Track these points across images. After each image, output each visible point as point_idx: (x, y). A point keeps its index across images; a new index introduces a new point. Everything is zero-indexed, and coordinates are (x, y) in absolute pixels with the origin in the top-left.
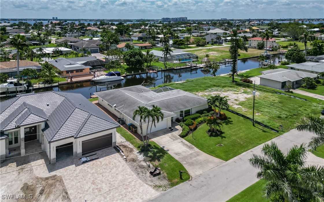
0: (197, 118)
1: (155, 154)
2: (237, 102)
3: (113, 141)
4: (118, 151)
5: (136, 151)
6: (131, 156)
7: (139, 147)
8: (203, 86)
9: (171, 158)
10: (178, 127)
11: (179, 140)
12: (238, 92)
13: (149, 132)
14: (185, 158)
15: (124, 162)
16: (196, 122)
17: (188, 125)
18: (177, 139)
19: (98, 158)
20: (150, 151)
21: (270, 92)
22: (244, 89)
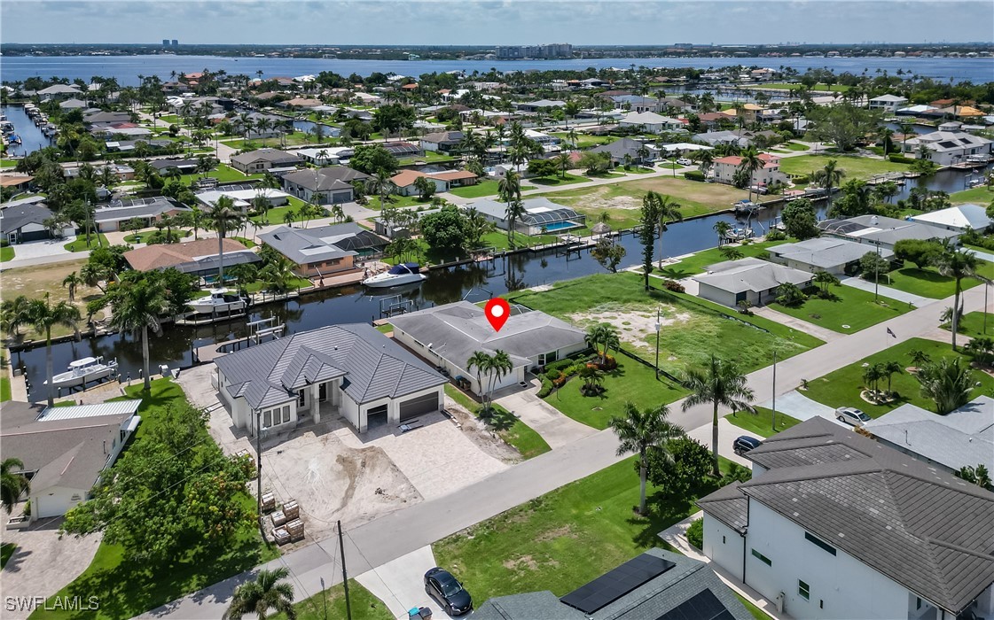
0: (566, 367)
1: (500, 420)
2: (643, 336)
3: (440, 403)
4: (449, 417)
5: (473, 417)
6: (467, 424)
7: (477, 412)
8: (586, 298)
9: (524, 427)
10: (535, 381)
11: (536, 402)
12: (651, 312)
13: (491, 390)
14: (544, 427)
15: (460, 431)
16: (564, 374)
17: (551, 378)
18: (532, 400)
19: (422, 426)
20: (494, 418)
21: (710, 314)
22: (664, 305)
